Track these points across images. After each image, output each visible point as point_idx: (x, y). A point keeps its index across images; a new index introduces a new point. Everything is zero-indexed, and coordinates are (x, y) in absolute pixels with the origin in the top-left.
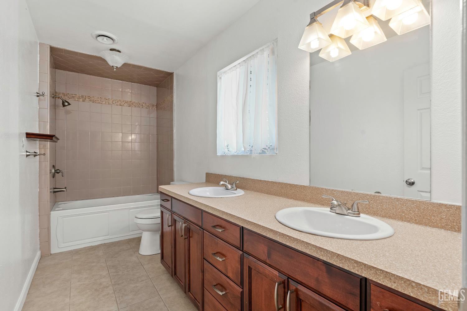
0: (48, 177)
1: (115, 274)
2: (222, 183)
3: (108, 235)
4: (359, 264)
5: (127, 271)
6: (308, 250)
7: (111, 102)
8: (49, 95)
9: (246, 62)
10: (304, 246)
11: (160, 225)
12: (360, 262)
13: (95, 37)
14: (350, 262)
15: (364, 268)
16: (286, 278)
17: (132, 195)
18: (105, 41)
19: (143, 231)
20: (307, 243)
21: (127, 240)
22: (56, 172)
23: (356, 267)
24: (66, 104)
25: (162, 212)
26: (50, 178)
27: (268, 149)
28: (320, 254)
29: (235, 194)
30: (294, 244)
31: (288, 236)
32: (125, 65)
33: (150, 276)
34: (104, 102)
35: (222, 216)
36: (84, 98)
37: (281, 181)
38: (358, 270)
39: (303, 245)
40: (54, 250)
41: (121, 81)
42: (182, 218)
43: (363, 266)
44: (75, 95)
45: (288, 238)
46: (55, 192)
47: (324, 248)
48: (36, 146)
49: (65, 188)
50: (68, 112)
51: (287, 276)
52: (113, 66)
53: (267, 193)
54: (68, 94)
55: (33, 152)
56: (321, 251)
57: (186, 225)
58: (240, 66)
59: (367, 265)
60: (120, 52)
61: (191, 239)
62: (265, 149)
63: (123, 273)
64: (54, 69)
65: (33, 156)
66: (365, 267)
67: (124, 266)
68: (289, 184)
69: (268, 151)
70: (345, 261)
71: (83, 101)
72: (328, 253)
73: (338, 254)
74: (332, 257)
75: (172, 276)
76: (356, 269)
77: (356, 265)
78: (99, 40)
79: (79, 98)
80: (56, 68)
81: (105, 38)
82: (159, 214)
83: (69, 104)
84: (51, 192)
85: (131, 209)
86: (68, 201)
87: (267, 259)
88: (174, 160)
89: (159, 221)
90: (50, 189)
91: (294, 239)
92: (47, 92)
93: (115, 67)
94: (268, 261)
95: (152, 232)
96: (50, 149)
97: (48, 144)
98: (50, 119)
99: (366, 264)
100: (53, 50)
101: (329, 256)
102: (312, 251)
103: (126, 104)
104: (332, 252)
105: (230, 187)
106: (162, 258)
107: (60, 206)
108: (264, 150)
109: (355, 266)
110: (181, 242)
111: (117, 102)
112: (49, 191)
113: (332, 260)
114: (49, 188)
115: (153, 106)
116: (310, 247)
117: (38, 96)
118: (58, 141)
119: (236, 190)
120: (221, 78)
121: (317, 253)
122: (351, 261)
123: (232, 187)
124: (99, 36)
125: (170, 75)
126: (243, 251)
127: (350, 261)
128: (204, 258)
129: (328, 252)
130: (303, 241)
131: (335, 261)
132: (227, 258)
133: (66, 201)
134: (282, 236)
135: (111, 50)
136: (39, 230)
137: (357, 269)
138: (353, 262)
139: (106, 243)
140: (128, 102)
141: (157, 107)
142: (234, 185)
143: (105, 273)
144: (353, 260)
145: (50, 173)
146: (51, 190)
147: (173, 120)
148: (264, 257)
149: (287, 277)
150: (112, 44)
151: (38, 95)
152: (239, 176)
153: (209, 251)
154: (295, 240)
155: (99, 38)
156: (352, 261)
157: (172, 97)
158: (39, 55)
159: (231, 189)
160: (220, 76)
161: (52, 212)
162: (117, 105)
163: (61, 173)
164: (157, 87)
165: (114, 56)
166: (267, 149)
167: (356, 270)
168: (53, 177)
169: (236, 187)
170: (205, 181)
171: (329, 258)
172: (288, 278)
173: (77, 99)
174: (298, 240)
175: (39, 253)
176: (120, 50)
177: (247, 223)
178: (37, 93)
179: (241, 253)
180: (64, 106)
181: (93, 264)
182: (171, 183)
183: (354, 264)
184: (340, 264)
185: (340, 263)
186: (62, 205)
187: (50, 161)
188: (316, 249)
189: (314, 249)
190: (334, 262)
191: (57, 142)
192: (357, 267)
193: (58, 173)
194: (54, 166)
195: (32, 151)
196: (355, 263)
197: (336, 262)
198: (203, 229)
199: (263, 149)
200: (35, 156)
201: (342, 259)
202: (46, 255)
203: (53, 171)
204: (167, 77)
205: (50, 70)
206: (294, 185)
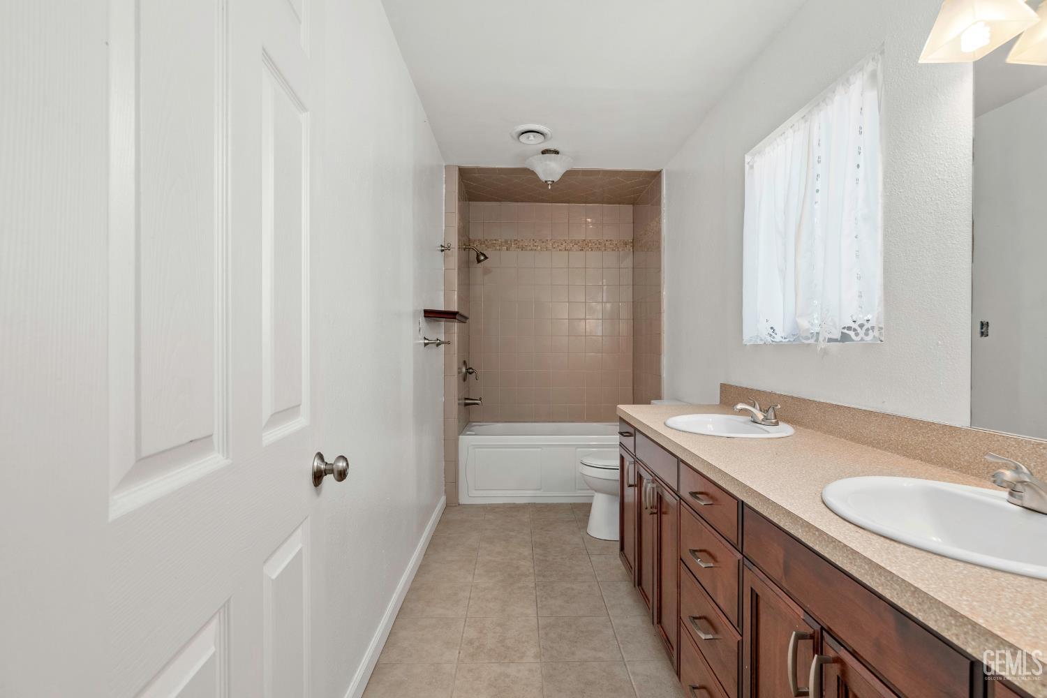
0: (455, 380)
1: (541, 558)
2: (740, 406)
3: (539, 489)
4: (961, 620)
5: (562, 558)
6: (855, 568)
7: (550, 246)
8: (457, 247)
9: (806, 121)
10: (847, 556)
11: (618, 485)
12: (962, 616)
13: (515, 136)
14: (940, 611)
15: (971, 633)
16: (817, 628)
17: (586, 422)
18: (531, 140)
19: (596, 491)
20: (854, 552)
21: (571, 504)
22: (467, 372)
23: (954, 627)
24: (482, 258)
25: (622, 458)
26: (459, 381)
27: (859, 329)
28: (877, 580)
29: (768, 432)
30: (828, 549)
31: (818, 530)
32: (569, 174)
33: (598, 578)
34: (539, 248)
35: (707, 472)
36: (507, 244)
37: (889, 412)
38: (957, 635)
39: (845, 555)
40: (464, 499)
41: (567, 205)
42: (650, 472)
43: (970, 626)
44: (495, 240)
45: (817, 533)
46: (466, 405)
47: (888, 568)
48: (440, 330)
49: (480, 399)
50: (487, 271)
51: (819, 624)
52: (546, 182)
53: (852, 439)
54: (486, 240)
55: (435, 339)
56: (880, 574)
57: (655, 485)
58: (794, 132)
59: (978, 627)
60: (557, 152)
61: (664, 516)
62: (849, 328)
63: (554, 559)
64: (467, 202)
65: (434, 346)
66: (973, 631)
67: (558, 549)
68: (910, 420)
69: (857, 335)
70: (929, 608)
71: (507, 250)
72: (893, 581)
73: (915, 588)
74: (902, 590)
75: (635, 586)
76: (954, 630)
77: (953, 622)
78: (523, 141)
79: (501, 245)
80: (470, 200)
81: (531, 135)
82: (617, 463)
83: (486, 258)
84: (459, 404)
85: (578, 447)
86: (486, 422)
87: (784, 577)
88: (662, 356)
89: (616, 475)
90: (459, 400)
91: (828, 537)
92: (454, 242)
93: (550, 183)
94: (784, 584)
95: (610, 496)
96: (458, 333)
97: (455, 326)
98: (459, 285)
99: (976, 624)
100: (463, 172)
101: (895, 590)
102: (863, 571)
103: (575, 246)
104: (903, 580)
105: (760, 416)
106: (622, 548)
107: (473, 428)
108: (845, 331)
109: (951, 624)
110: (649, 521)
111: (559, 244)
112: (457, 402)
113: (903, 600)
114: (456, 400)
115: (626, 244)
116: (858, 562)
117: (442, 251)
118: (467, 321)
119: (777, 424)
120: (752, 167)
121: (872, 576)
122: (942, 608)
123: (766, 418)
124: (523, 133)
125: (657, 175)
126: (742, 554)
127: (939, 608)
128: (681, 559)
129: (895, 579)
130: (846, 546)
131: (907, 602)
132: (717, 565)
133: (483, 422)
134: (807, 529)
135: (544, 152)
136: (443, 463)
137: (955, 632)
138: (947, 613)
139: (537, 502)
140: (579, 242)
141: (633, 247)
142: (771, 414)
143: (526, 552)
144: (947, 607)
145: (459, 373)
146: (460, 402)
147: (660, 271)
148: (777, 572)
149: (820, 626)
150: (542, 142)
151: (443, 248)
152: (790, 395)
153: (689, 544)
154: (830, 540)
155: (523, 138)
156: (946, 611)
157: (659, 222)
158: (444, 186)
159: (763, 423)
160: (751, 164)
161: (460, 437)
162: (560, 250)
163: (474, 374)
164: (633, 204)
165: (548, 162)
166: (855, 330)
167: (953, 634)
168: (464, 380)
169: (775, 418)
170: (718, 402)
171: (897, 594)
172: (822, 628)
173: (498, 248)
174: (835, 542)
175: (443, 499)
176: (557, 149)
177: (747, 493)
178: (442, 246)
179: (739, 556)
180: (479, 261)
181: (512, 533)
182: (652, 401)
183: (950, 618)
184: (920, 614)
185: (919, 610)
186: (477, 427)
187: (458, 352)
188: (870, 568)
189: (866, 567)
190: (907, 606)
191: (465, 323)
192: (956, 626)
193: (470, 373)
194: (465, 362)
195: (433, 337)
196: (951, 616)
197: (910, 605)
198: (681, 498)
199: (844, 328)
200: (438, 345)
201: (923, 601)
202: (452, 504)
203: (464, 370)
204: (650, 182)
205: (459, 205)
206: (924, 422)
